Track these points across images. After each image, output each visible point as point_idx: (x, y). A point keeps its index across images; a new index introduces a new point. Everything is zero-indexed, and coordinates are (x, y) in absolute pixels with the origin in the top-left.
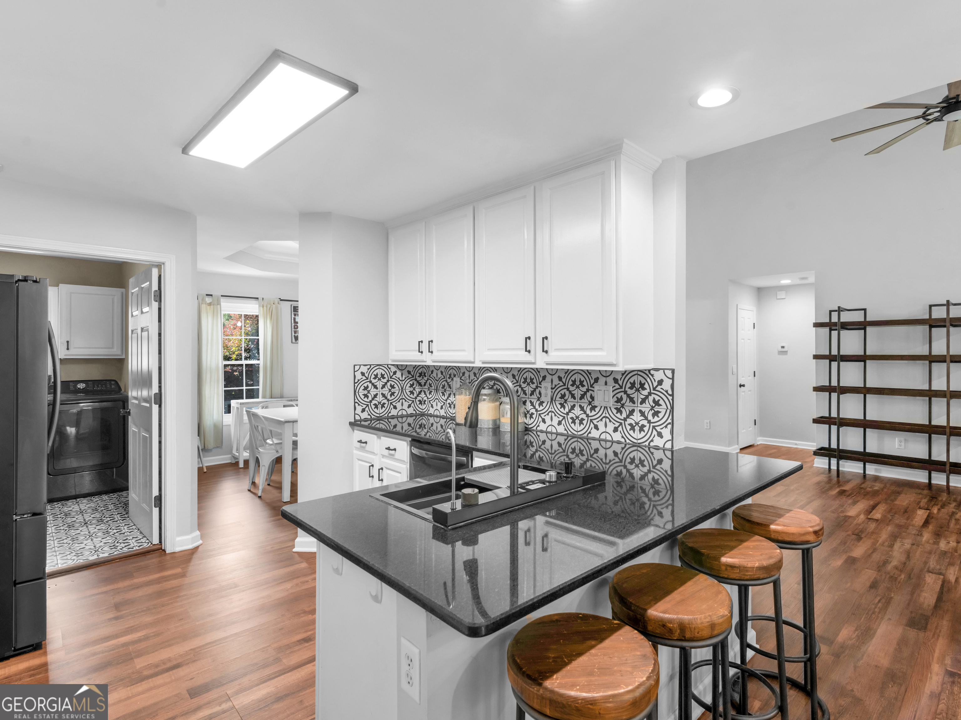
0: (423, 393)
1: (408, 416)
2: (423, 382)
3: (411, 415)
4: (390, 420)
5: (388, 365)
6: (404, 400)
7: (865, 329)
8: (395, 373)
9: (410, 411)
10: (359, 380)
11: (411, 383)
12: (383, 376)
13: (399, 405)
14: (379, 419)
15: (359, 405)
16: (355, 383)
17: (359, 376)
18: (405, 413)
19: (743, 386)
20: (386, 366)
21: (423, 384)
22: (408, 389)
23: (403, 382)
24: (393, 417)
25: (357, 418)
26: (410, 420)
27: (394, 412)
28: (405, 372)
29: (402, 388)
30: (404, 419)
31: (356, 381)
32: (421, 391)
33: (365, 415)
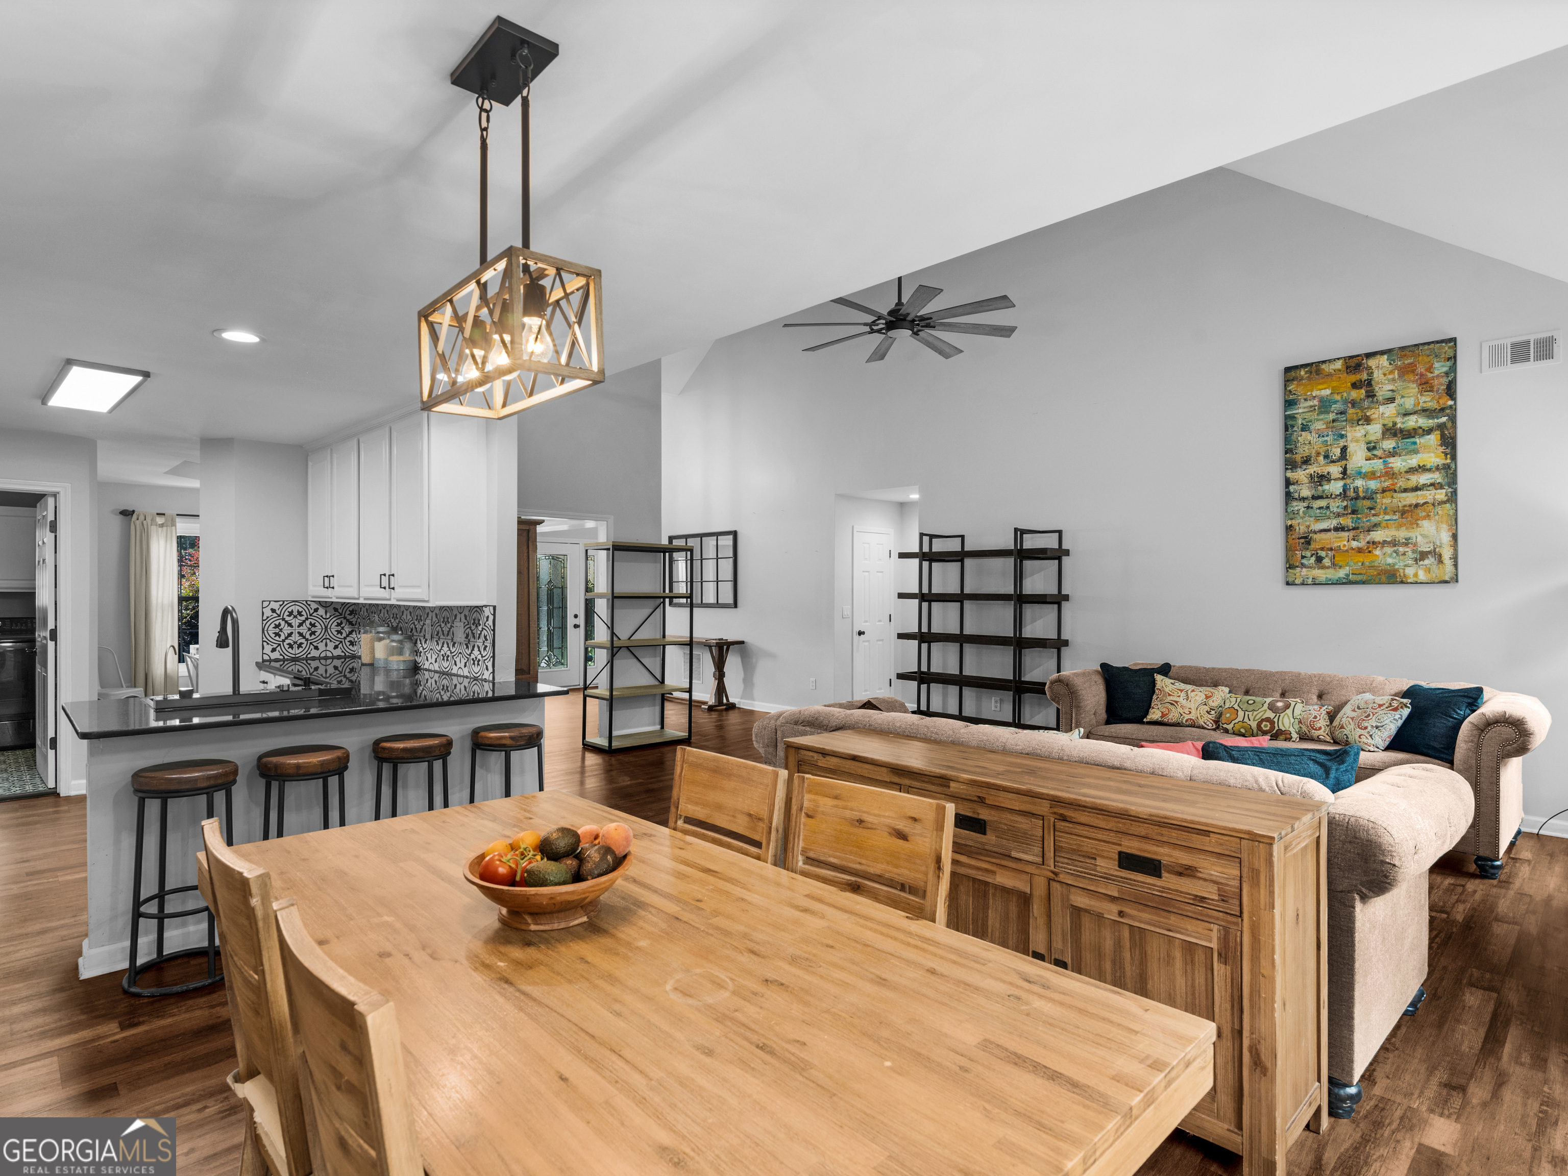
0: (354, 633)
1: (333, 658)
2: (354, 620)
3: (339, 657)
4: (309, 662)
5: (306, 601)
6: (328, 641)
7: (962, 561)
8: (316, 610)
9: (338, 652)
10: (268, 617)
11: (339, 621)
12: (300, 613)
13: (322, 646)
14: (295, 660)
15: (268, 644)
16: (263, 620)
17: (268, 612)
18: (329, 654)
19: (863, 633)
20: (304, 603)
21: (354, 623)
22: (334, 628)
23: (328, 620)
24: (314, 659)
25: (266, 657)
26: (337, 663)
27: (314, 653)
28: (331, 609)
29: (326, 628)
30: (329, 661)
31: (265, 618)
32: (352, 631)
33: (275, 655)
